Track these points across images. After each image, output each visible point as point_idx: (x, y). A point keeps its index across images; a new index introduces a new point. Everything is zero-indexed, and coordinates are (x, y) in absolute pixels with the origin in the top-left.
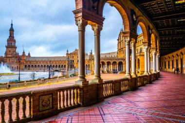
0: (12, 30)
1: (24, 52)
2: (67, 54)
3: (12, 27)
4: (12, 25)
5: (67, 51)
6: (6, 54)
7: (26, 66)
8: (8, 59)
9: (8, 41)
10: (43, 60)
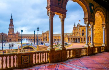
0: (12, 20)
1: (17, 32)
2: (43, 33)
3: (12, 17)
4: (12, 16)
5: (43, 32)
6: (9, 32)
7: (19, 39)
8: (10, 35)
9: (10, 25)
10: (28, 36)
